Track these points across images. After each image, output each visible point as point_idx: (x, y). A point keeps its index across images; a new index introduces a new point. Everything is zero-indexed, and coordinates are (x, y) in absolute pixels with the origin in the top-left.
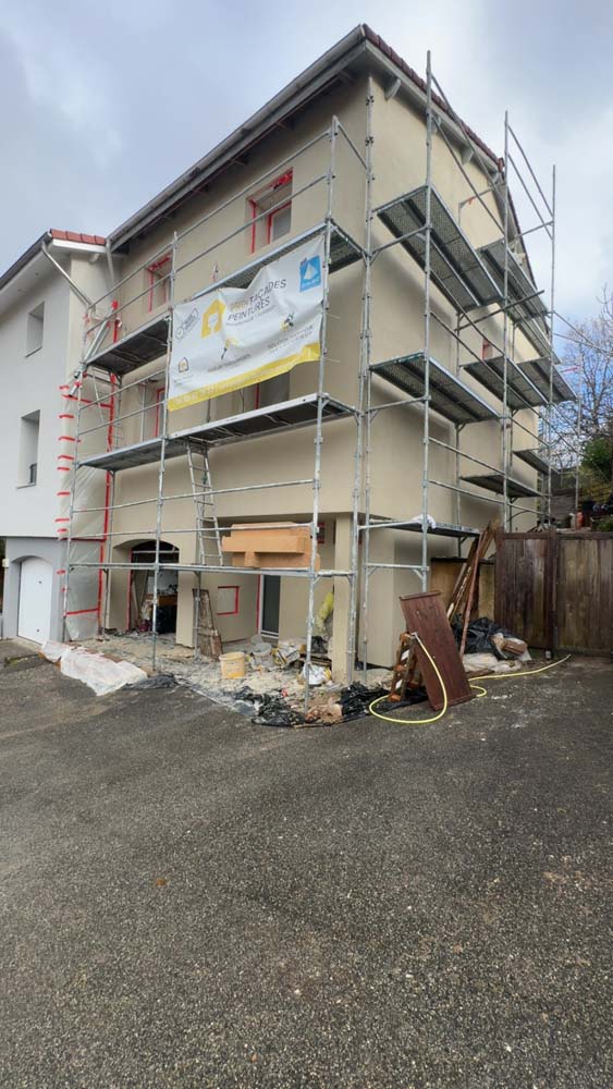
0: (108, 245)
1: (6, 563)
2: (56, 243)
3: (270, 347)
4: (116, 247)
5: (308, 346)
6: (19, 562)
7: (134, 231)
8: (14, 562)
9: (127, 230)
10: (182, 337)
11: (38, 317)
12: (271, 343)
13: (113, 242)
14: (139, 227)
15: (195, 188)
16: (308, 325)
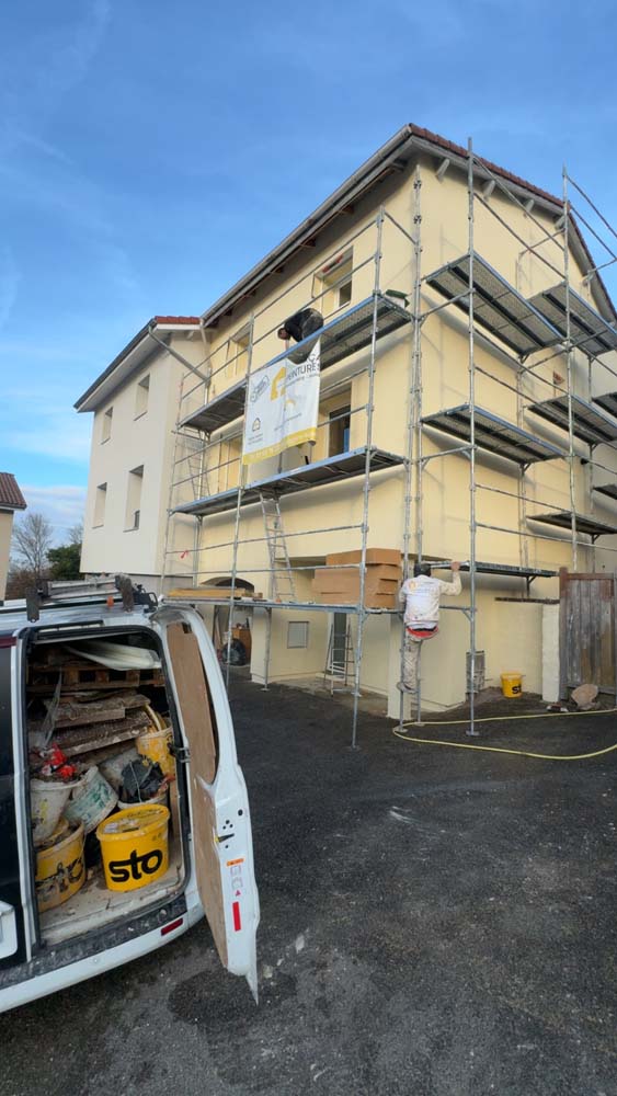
0: (201, 323)
4: (208, 323)
7: (222, 310)
9: (217, 309)
10: (256, 400)
13: (206, 320)
14: (226, 306)
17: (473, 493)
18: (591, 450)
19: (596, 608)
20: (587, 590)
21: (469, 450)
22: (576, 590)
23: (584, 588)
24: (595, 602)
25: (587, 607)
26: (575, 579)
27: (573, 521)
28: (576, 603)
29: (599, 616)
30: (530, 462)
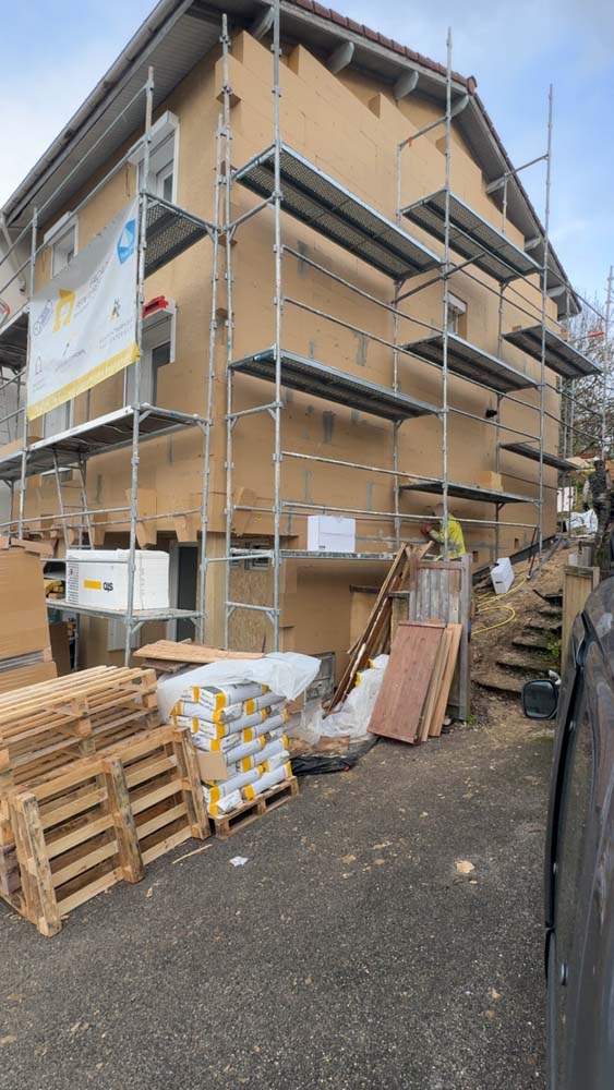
0: (2, 219)
17: (277, 465)
18: (499, 400)
19: (445, 603)
20: (438, 584)
21: (274, 409)
22: (425, 582)
23: (434, 579)
24: (444, 595)
25: (435, 603)
26: (424, 568)
27: (445, 492)
28: (426, 597)
29: (448, 614)
30: (403, 418)
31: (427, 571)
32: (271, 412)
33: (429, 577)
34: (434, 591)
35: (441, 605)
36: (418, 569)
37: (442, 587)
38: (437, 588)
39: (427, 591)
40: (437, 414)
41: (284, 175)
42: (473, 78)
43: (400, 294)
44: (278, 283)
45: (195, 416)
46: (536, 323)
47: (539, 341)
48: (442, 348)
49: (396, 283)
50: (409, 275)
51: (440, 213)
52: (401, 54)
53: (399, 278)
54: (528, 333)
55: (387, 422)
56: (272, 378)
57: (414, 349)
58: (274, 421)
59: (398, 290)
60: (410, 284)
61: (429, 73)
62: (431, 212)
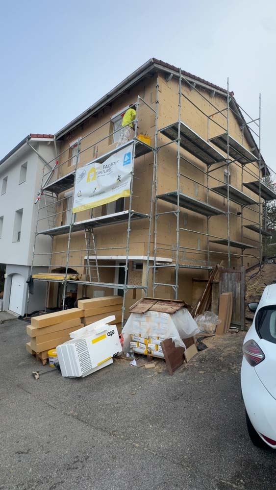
0: (54, 138)
1: (6, 276)
2: (32, 139)
3: (113, 189)
4: (58, 138)
5: (125, 190)
6: (11, 276)
7: (65, 133)
8: (9, 276)
9: (62, 132)
10: (79, 182)
11: (25, 167)
12: (113, 187)
13: (57, 137)
14: (67, 131)
15: (90, 116)
16: (126, 182)
17: (178, 233)
18: (242, 208)
19: (234, 286)
20: (231, 277)
21: (177, 213)
22: (226, 277)
23: (229, 276)
24: (234, 283)
25: (230, 285)
26: (226, 272)
27: (229, 244)
28: (226, 283)
29: (235, 289)
30: (211, 215)
31: (226, 273)
32: (175, 214)
33: (227, 275)
34: (229, 281)
35: (233, 286)
36: (223, 272)
37: (233, 279)
38: (231, 279)
39: (227, 281)
40: (225, 214)
41: (181, 133)
42: (233, 92)
43: (209, 170)
44: (179, 168)
45: (147, 215)
46: (257, 180)
47: (258, 187)
48: (227, 191)
49: (208, 166)
50: (213, 163)
51: (226, 142)
52: (210, 86)
53: (209, 164)
54: (253, 184)
55: (205, 217)
56: (176, 204)
57: (215, 190)
58: (177, 217)
59: (208, 168)
60: (213, 167)
61: (219, 91)
62: (221, 141)
